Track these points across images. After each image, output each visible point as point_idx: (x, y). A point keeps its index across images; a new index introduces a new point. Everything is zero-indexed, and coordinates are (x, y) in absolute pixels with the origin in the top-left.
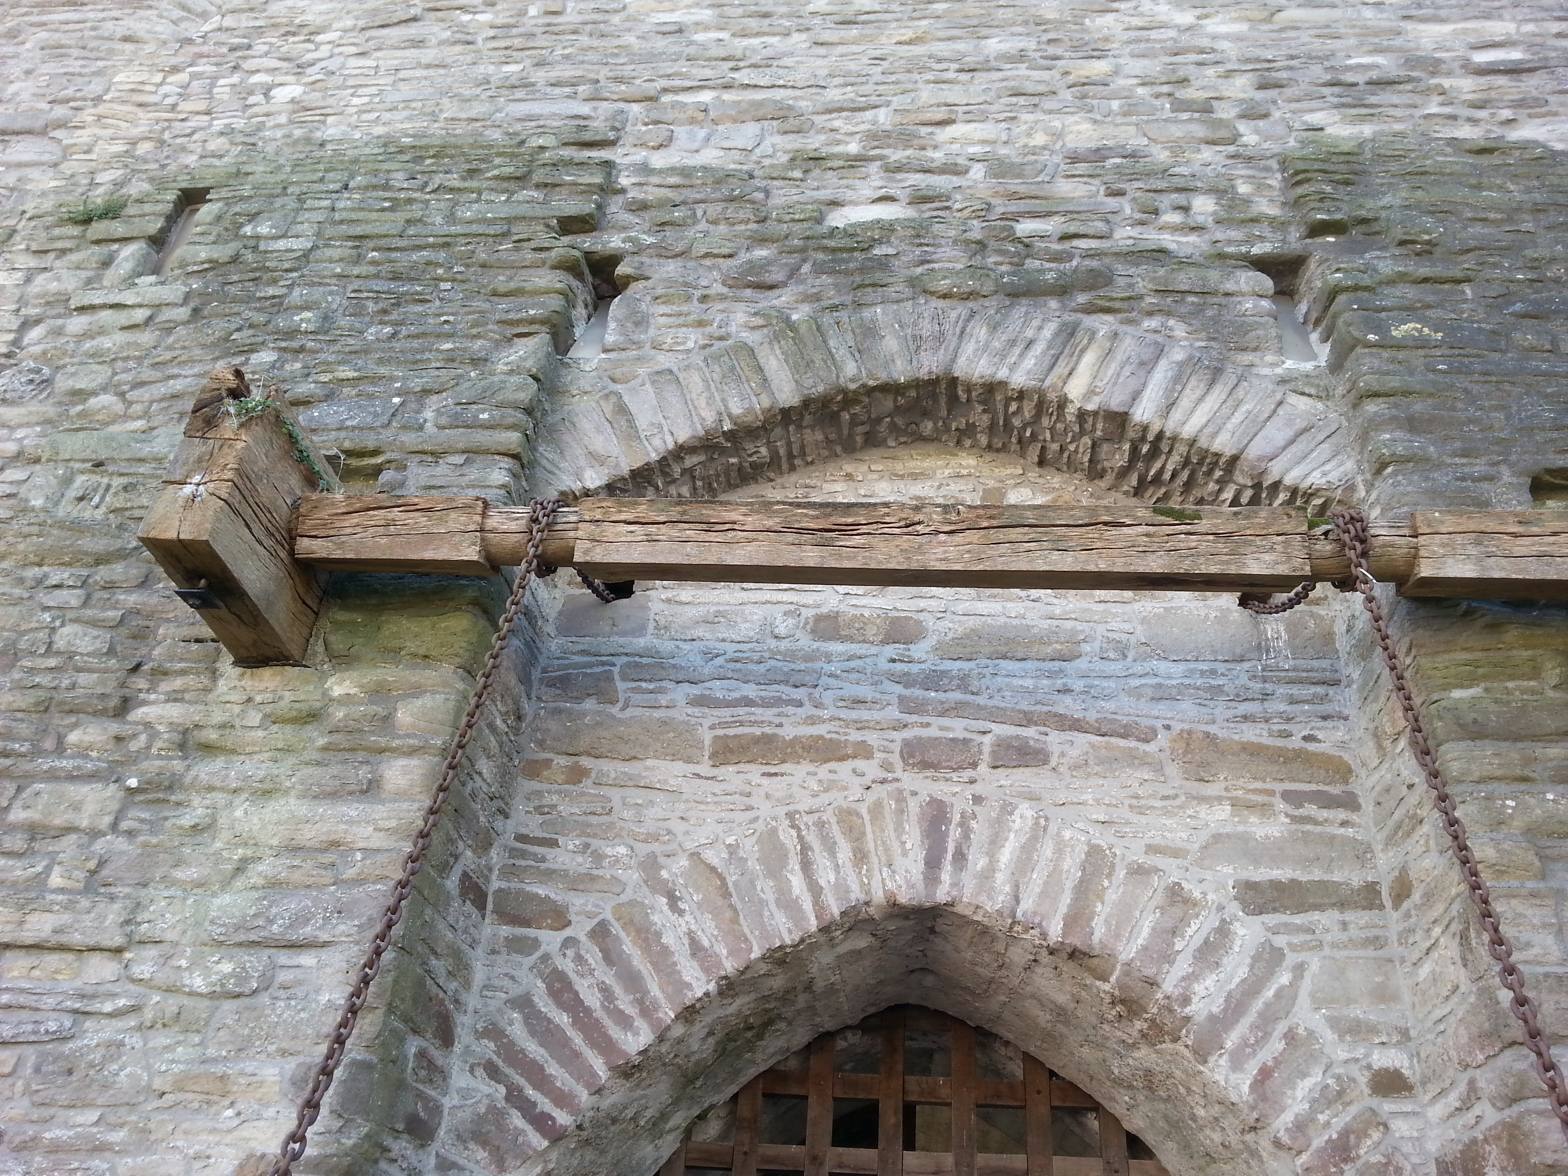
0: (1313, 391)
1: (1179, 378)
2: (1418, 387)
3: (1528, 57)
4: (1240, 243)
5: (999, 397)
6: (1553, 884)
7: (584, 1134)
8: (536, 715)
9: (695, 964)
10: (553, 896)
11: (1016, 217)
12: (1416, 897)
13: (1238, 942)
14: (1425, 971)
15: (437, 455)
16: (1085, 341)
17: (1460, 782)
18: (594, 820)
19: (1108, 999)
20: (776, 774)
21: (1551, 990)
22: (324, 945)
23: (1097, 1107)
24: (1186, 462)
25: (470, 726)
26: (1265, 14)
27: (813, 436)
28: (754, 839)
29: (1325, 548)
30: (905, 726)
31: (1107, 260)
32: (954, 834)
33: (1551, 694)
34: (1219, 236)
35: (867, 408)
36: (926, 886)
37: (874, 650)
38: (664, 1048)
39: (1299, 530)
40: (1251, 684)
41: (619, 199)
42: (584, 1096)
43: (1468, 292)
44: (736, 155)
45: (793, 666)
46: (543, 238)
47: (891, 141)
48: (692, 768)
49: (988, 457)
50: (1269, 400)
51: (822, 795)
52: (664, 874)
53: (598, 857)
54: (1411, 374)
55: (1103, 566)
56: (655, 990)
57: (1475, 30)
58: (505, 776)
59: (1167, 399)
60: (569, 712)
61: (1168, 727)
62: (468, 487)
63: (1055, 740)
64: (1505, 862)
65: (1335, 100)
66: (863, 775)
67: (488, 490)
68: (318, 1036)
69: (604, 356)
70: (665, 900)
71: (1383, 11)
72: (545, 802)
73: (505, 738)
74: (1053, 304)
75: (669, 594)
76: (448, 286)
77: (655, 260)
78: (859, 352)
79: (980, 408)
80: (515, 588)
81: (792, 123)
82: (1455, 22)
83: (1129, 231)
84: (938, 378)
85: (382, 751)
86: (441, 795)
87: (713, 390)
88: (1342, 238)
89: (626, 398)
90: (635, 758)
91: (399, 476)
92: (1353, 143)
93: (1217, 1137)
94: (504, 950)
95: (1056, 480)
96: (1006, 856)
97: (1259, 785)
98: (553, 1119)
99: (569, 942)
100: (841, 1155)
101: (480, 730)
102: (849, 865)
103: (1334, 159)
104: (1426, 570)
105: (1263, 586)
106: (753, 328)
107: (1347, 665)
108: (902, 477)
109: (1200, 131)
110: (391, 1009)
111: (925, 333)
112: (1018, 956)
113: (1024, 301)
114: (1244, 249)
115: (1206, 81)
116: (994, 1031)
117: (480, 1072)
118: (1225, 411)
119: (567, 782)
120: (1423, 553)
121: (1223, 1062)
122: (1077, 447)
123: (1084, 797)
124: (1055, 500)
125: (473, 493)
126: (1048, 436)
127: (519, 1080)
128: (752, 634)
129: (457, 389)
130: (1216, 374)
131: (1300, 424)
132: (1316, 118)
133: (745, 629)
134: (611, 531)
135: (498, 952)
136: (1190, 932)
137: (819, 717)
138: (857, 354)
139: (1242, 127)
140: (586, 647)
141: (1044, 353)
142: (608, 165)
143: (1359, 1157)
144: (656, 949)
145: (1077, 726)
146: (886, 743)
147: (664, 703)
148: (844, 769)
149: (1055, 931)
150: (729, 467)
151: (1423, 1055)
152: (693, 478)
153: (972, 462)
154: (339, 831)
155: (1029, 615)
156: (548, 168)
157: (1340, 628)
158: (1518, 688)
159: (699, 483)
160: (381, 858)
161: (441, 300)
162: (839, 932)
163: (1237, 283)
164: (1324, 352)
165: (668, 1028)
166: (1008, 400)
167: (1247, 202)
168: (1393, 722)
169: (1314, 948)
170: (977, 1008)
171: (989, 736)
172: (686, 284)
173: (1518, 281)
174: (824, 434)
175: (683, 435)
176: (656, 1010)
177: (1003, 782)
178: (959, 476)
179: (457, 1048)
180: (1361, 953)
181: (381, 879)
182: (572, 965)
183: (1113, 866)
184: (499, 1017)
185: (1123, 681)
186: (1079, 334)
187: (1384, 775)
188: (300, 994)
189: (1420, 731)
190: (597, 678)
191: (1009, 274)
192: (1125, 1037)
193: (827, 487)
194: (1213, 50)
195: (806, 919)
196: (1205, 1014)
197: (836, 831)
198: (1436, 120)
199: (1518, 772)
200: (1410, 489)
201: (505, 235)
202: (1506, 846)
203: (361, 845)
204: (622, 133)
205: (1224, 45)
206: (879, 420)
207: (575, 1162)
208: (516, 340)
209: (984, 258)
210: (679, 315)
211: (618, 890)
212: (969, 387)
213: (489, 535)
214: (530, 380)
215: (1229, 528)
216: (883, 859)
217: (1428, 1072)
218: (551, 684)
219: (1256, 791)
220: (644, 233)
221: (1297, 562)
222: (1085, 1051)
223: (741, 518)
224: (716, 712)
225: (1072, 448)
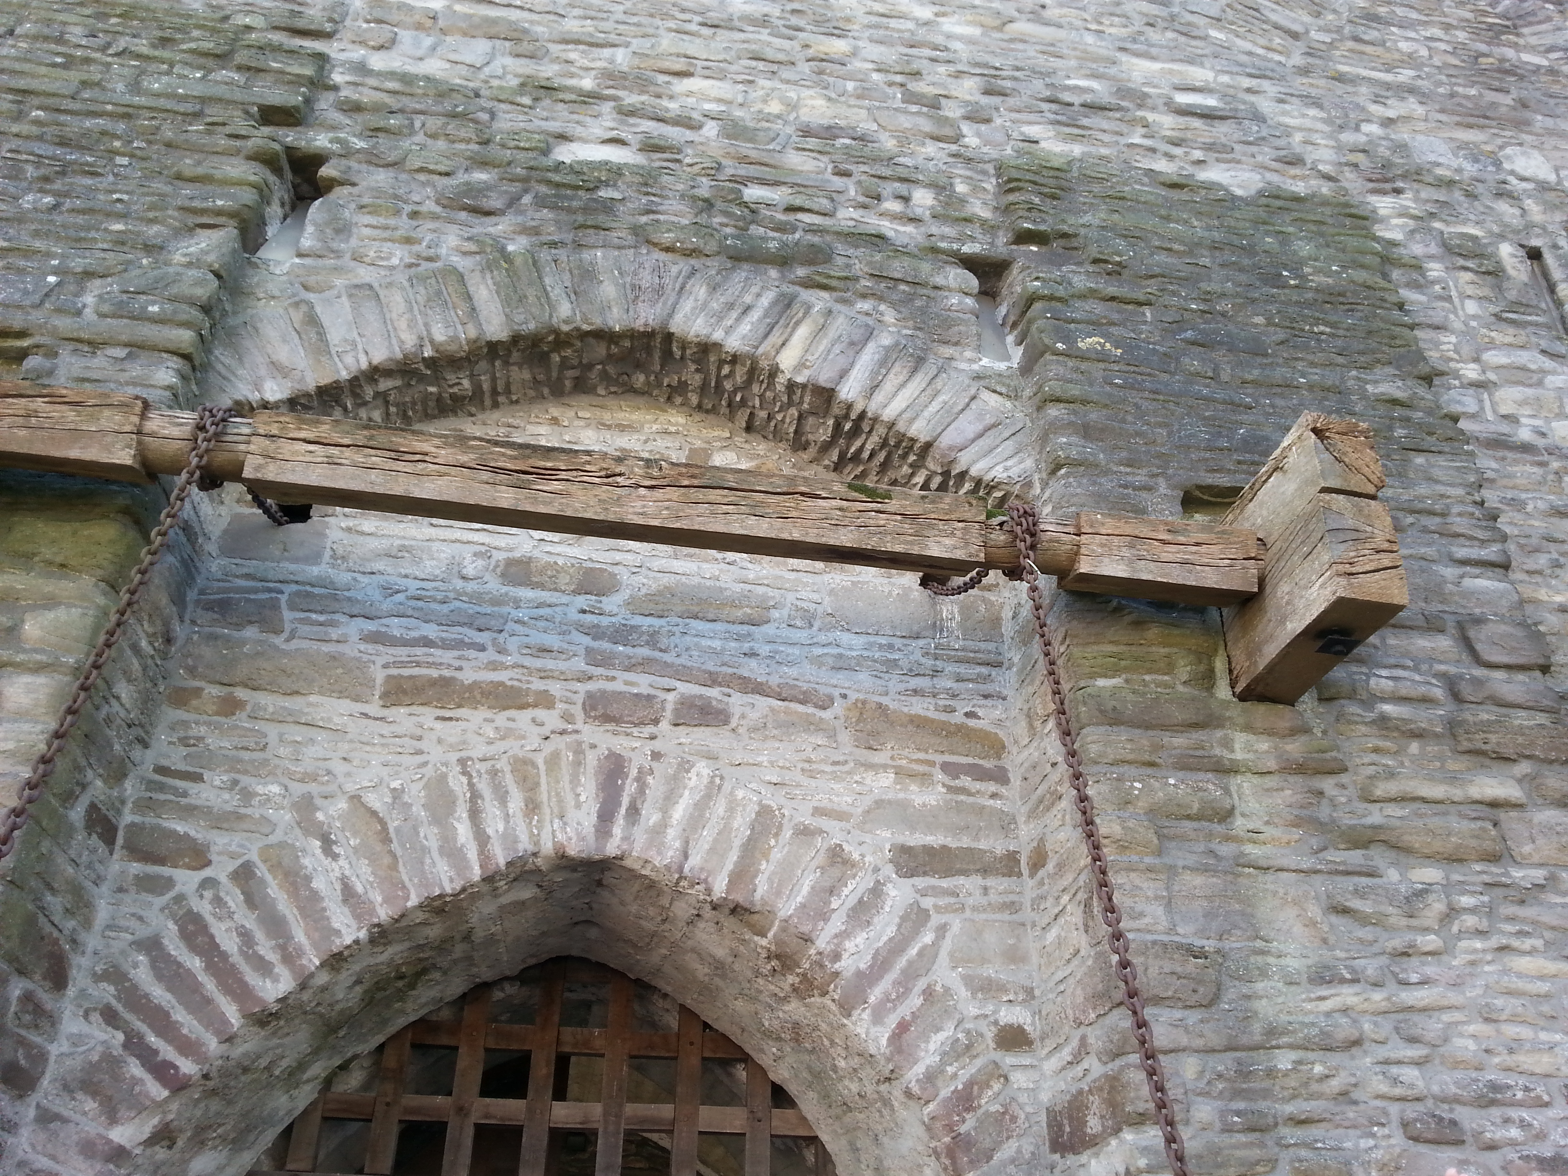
0: (1004, 390)
1: (885, 363)
2: (1095, 398)
3: (1221, 105)
4: (952, 240)
5: (712, 358)
6: (1168, 860)
7: (211, 1084)
8: (189, 639)
9: (346, 910)
10: (192, 833)
11: (745, 181)
12: (1050, 866)
13: (889, 903)
14: (1052, 935)
15: (94, 345)
16: (800, 315)
17: (1097, 763)
18: (246, 755)
19: (764, 955)
20: (450, 719)
21: (1156, 956)
23: (746, 1059)
24: (884, 444)
25: (108, 645)
26: (998, 22)
27: (521, 375)
28: (421, 784)
29: (999, 537)
30: (590, 678)
31: (828, 238)
32: (630, 788)
33: (1181, 688)
34: (934, 230)
35: (579, 352)
36: (597, 839)
37: (565, 599)
38: (306, 996)
39: (978, 519)
40: (923, 660)
41: (331, 96)
42: (213, 1045)
43: (1148, 314)
44: (464, 71)
45: (478, 609)
46: (240, 125)
47: (627, 83)
48: (359, 707)
49: (698, 417)
50: (964, 394)
51: (498, 743)
52: (320, 816)
53: (247, 795)
54: (1091, 385)
55: (796, 535)
56: (300, 936)
57: (1180, 72)
58: (148, 702)
59: (872, 380)
60: (227, 639)
61: (844, 696)
62: (127, 383)
63: (737, 702)
64: (1128, 838)
65: (1052, 116)
66: (542, 725)
67: (151, 390)
69: (297, 260)
70: (318, 843)
71: (1102, 39)
72: (191, 733)
73: (150, 661)
74: (773, 273)
75: (350, 523)
76: (125, 161)
77: (364, 167)
78: (576, 293)
79: (693, 367)
80: (172, 499)
81: (525, 47)
82: (1164, 61)
83: (851, 212)
84: (653, 331)
85: (3, 665)
86: (69, 718)
87: (416, 312)
88: (1044, 249)
89: (318, 309)
90: (297, 693)
91: (47, 364)
92: (1063, 160)
93: (854, 1087)
94: (133, 889)
95: (761, 447)
96: (679, 812)
97: (921, 756)
98: (176, 1068)
99: (207, 883)
100: (488, 1105)
101: (121, 651)
102: (520, 815)
103: (1045, 172)
104: (1084, 567)
105: (942, 568)
106: (465, 253)
107: (1010, 649)
108: (609, 427)
109: (927, 126)
111: (644, 284)
112: (682, 910)
113: (745, 266)
114: (955, 246)
115: (936, 79)
116: (653, 983)
117: (95, 1017)
118: (923, 399)
119: (217, 713)
120: (1083, 550)
121: (865, 1016)
122: (785, 417)
123: (760, 759)
124: (759, 467)
125: (131, 391)
126: (757, 402)
127: (140, 1026)
128: (437, 572)
129: (126, 275)
130: (919, 362)
131: (989, 420)
132: (1033, 131)
133: (430, 567)
134: (287, 448)
135: (126, 891)
136: (846, 891)
137: (502, 663)
138: (573, 296)
139: (966, 128)
140: (251, 571)
141: (760, 320)
142: (321, 59)
143: (980, 1106)
144: (304, 893)
145: (760, 689)
146: (569, 694)
147: (334, 637)
148: (523, 717)
149: (720, 887)
150: (427, 396)
151: (1044, 1013)
152: (387, 403)
153: (681, 420)
155: (723, 577)
156: (253, 51)
157: (1007, 614)
158: (1154, 681)
159: (393, 409)
161: (115, 175)
162: (502, 883)
163: (946, 278)
164: (1017, 354)
165: (312, 975)
166: (721, 363)
167: (963, 201)
168: (1044, 704)
169: (955, 911)
170: (638, 961)
171: (673, 693)
172: (396, 197)
173: (1192, 310)
174: (532, 373)
175: (379, 356)
176: (300, 957)
177: (683, 740)
178: (666, 433)
179: (71, 991)
180: (998, 916)
182: (209, 907)
183: (780, 826)
184: (122, 960)
185: (807, 649)
186: (796, 307)
187: (1032, 753)
189: (1064, 713)
190: (261, 604)
191: (733, 237)
192: (777, 990)
193: (531, 429)
194: (947, 49)
195: (468, 867)
196: (852, 969)
197: (509, 780)
198: (1138, 150)
199: (1146, 757)
200: (1079, 491)
201: (197, 115)
202: (1131, 824)
204: (341, 26)
205: (957, 45)
206: (590, 366)
207: (198, 1113)
208: (198, 230)
209: (709, 217)
210: (386, 228)
211: (266, 830)
212: (684, 345)
213: (147, 439)
214: (211, 276)
215: (916, 510)
216: (556, 810)
217: (1047, 1029)
218: (209, 607)
219: (918, 761)
220: (355, 136)
221: (974, 549)
222: (739, 1004)
223: (433, 450)
224: (392, 650)
225: (779, 417)
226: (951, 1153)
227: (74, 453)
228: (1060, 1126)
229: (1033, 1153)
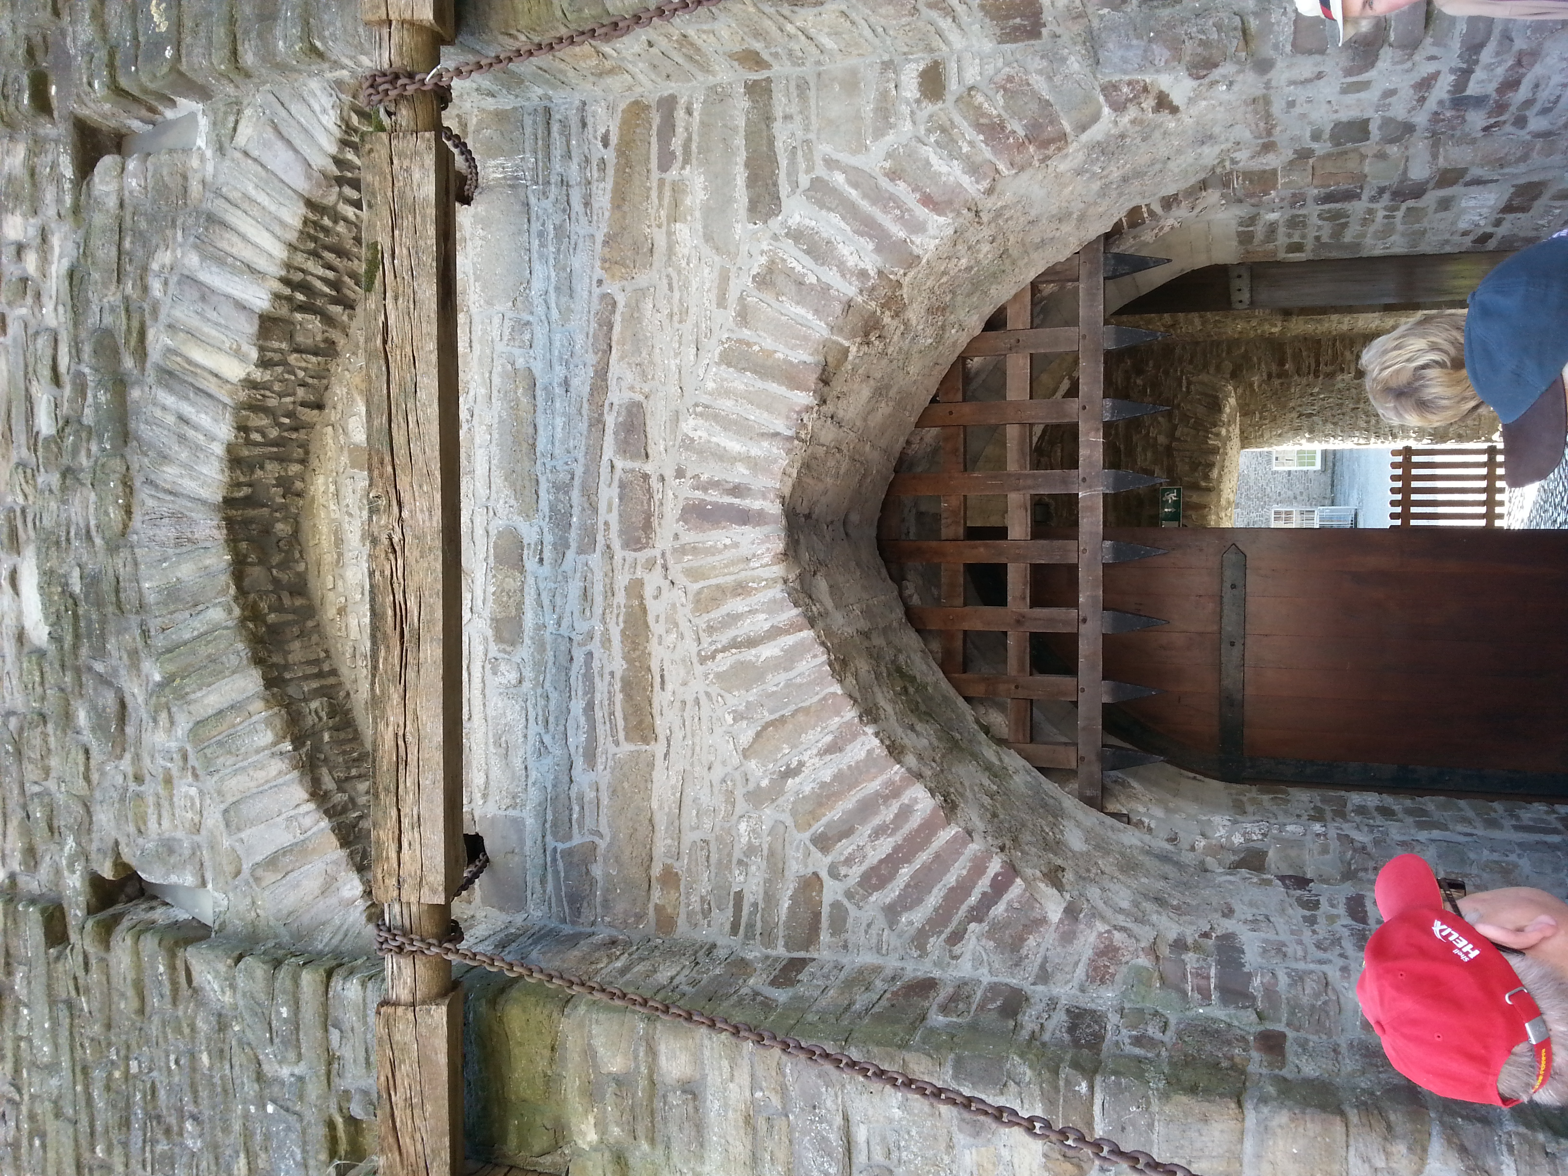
0: (232, 119)
1: (220, 259)
2: (225, 8)
4: (60, 189)
5: (245, 452)
7: (1008, 844)
8: (610, 925)
9: (849, 748)
10: (790, 893)
11: (33, 436)
12: (758, 46)
13: (807, 222)
14: (828, 43)
15: (331, 1059)
16: (179, 359)
18: (714, 857)
19: (866, 348)
20: (662, 676)
22: (846, 1119)
23: (962, 359)
24: (314, 254)
25: (623, 996)
27: (296, 652)
28: (727, 695)
29: (404, 115)
30: (608, 547)
31: (83, 335)
32: (714, 496)
34: (52, 212)
35: (262, 594)
36: (766, 523)
37: (531, 580)
38: (928, 773)
39: (387, 141)
40: (552, 197)
41: (22, 879)
42: (975, 847)
45: (550, 663)
46: (72, 962)
48: (659, 762)
49: (314, 463)
50: (243, 165)
51: (681, 629)
52: (765, 783)
53: (751, 850)
54: (210, 14)
55: (431, 346)
56: (874, 786)
58: (673, 952)
59: (242, 273)
60: (606, 891)
61: (600, 282)
62: (365, 1023)
63: (617, 396)
66: (659, 589)
67: (368, 1001)
68: (932, 1115)
69: (210, 886)
70: (790, 781)
72: (698, 908)
73: (635, 956)
74: (135, 393)
75: (477, 796)
76: (134, 1064)
77: (94, 835)
78: (196, 605)
79: (259, 473)
80: (475, 964)
83: (48, 310)
84: (224, 519)
85: (653, 1083)
86: (695, 1018)
87: (245, 763)
88: (52, 77)
89: (259, 858)
90: (650, 820)
91: (357, 1097)
93: (985, 248)
94: (844, 936)
95: (338, 392)
96: (734, 445)
97: (654, 194)
98: (997, 875)
99: (834, 873)
100: (1014, 598)
101: (627, 984)
102: (749, 600)
104: (426, 14)
105: (447, 181)
106: (172, 723)
107: (529, 99)
108: (340, 555)
110: (904, 1046)
111: (173, 533)
112: (828, 434)
113: (132, 425)
114: (67, 186)
116: (897, 455)
117: (957, 950)
118: (255, 212)
119: (678, 888)
120: (407, 16)
121: (918, 240)
122: (300, 368)
123: (674, 368)
124: (361, 392)
125: (372, 1018)
126: (288, 399)
127: (962, 911)
128: (517, 707)
129: (254, 1044)
130: (212, 220)
131: (269, 134)
133: (513, 714)
134: (409, 866)
135: (846, 941)
136: (799, 268)
137: (602, 634)
138: (200, 607)
140: (537, 880)
141: (193, 404)
143: (999, 115)
144: (836, 787)
145: (602, 373)
146: (627, 566)
147: (593, 794)
148: (654, 608)
149: (804, 398)
150: (334, 741)
151: (906, 49)
152: (347, 779)
153: (320, 480)
154: (735, 1117)
155: (488, 421)
157: (490, 104)
159: (354, 772)
160: (760, 1072)
161: (151, 1070)
162: (814, 608)
163: (107, 194)
164: (186, 105)
165: (909, 770)
166: (249, 442)
167: (10, 179)
168: (585, 57)
169: (810, 150)
170: (878, 472)
171: (615, 461)
172: (122, 799)
174: (293, 640)
175: (299, 793)
176: (893, 783)
177: (662, 448)
178: (337, 494)
179: (936, 973)
180: (812, 102)
181: (780, 1068)
182: (855, 868)
183: (739, 341)
184: (907, 935)
185: (554, 326)
186: (170, 365)
187: (639, 68)
188: (895, 1137)
189: (594, 31)
190: (569, 866)
191: (101, 441)
192: (898, 333)
193: (354, 633)
195: (801, 644)
196: (874, 256)
197: (716, 614)
200: (338, 24)
201: (70, 1005)
203: (748, 1094)
206: (276, 581)
207: (1034, 850)
208: (195, 984)
209: (82, 470)
210: (158, 805)
211: (782, 828)
212: (236, 485)
213: (419, 996)
214: (241, 965)
215: (386, 213)
216: (742, 566)
217: (921, 45)
218: (577, 912)
219: (660, 197)
220: (62, 850)
221: (421, 145)
222: (913, 370)
223: (391, 728)
224: (601, 740)
225: (301, 374)
226: (1044, 144)
227: (443, 1059)
228: (1015, 28)
229: (1042, 57)
